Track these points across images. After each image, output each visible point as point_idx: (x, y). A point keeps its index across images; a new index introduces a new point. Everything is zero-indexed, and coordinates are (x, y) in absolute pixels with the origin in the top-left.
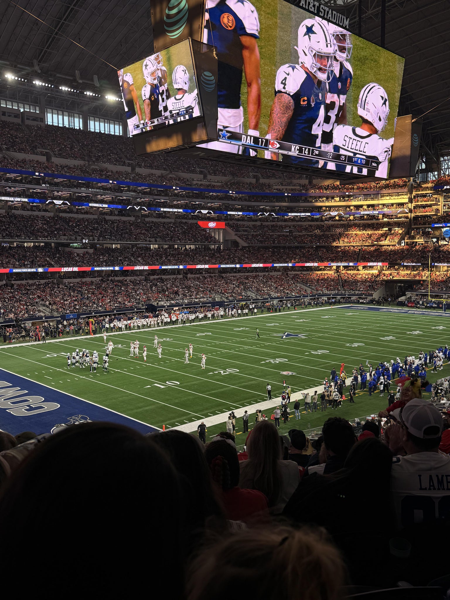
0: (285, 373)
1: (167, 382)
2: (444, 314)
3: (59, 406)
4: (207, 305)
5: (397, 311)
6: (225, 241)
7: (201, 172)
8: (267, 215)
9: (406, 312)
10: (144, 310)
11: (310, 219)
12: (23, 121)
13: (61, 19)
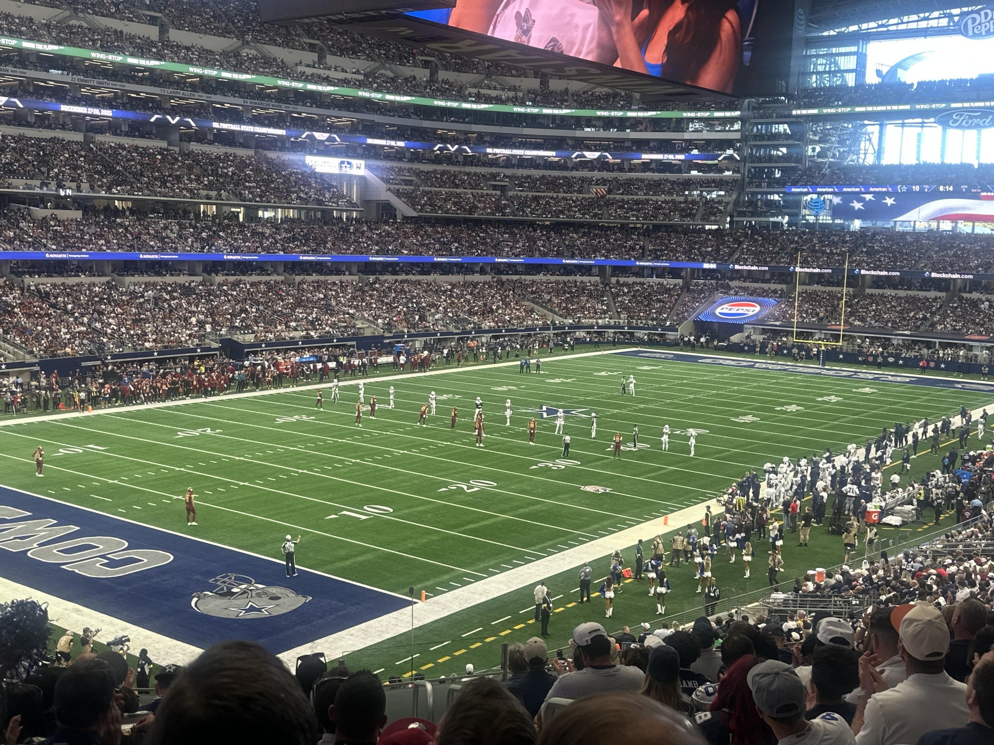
0: (590, 489)
1: (365, 508)
2: (825, 372)
3: (172, 557)
4: (349, 343)
5: (732, 363)
6: (364, 200)
7: (312, 48)
8: (453, 150)
9: (752, 367)
10: (218, 353)
11: (542, 162)
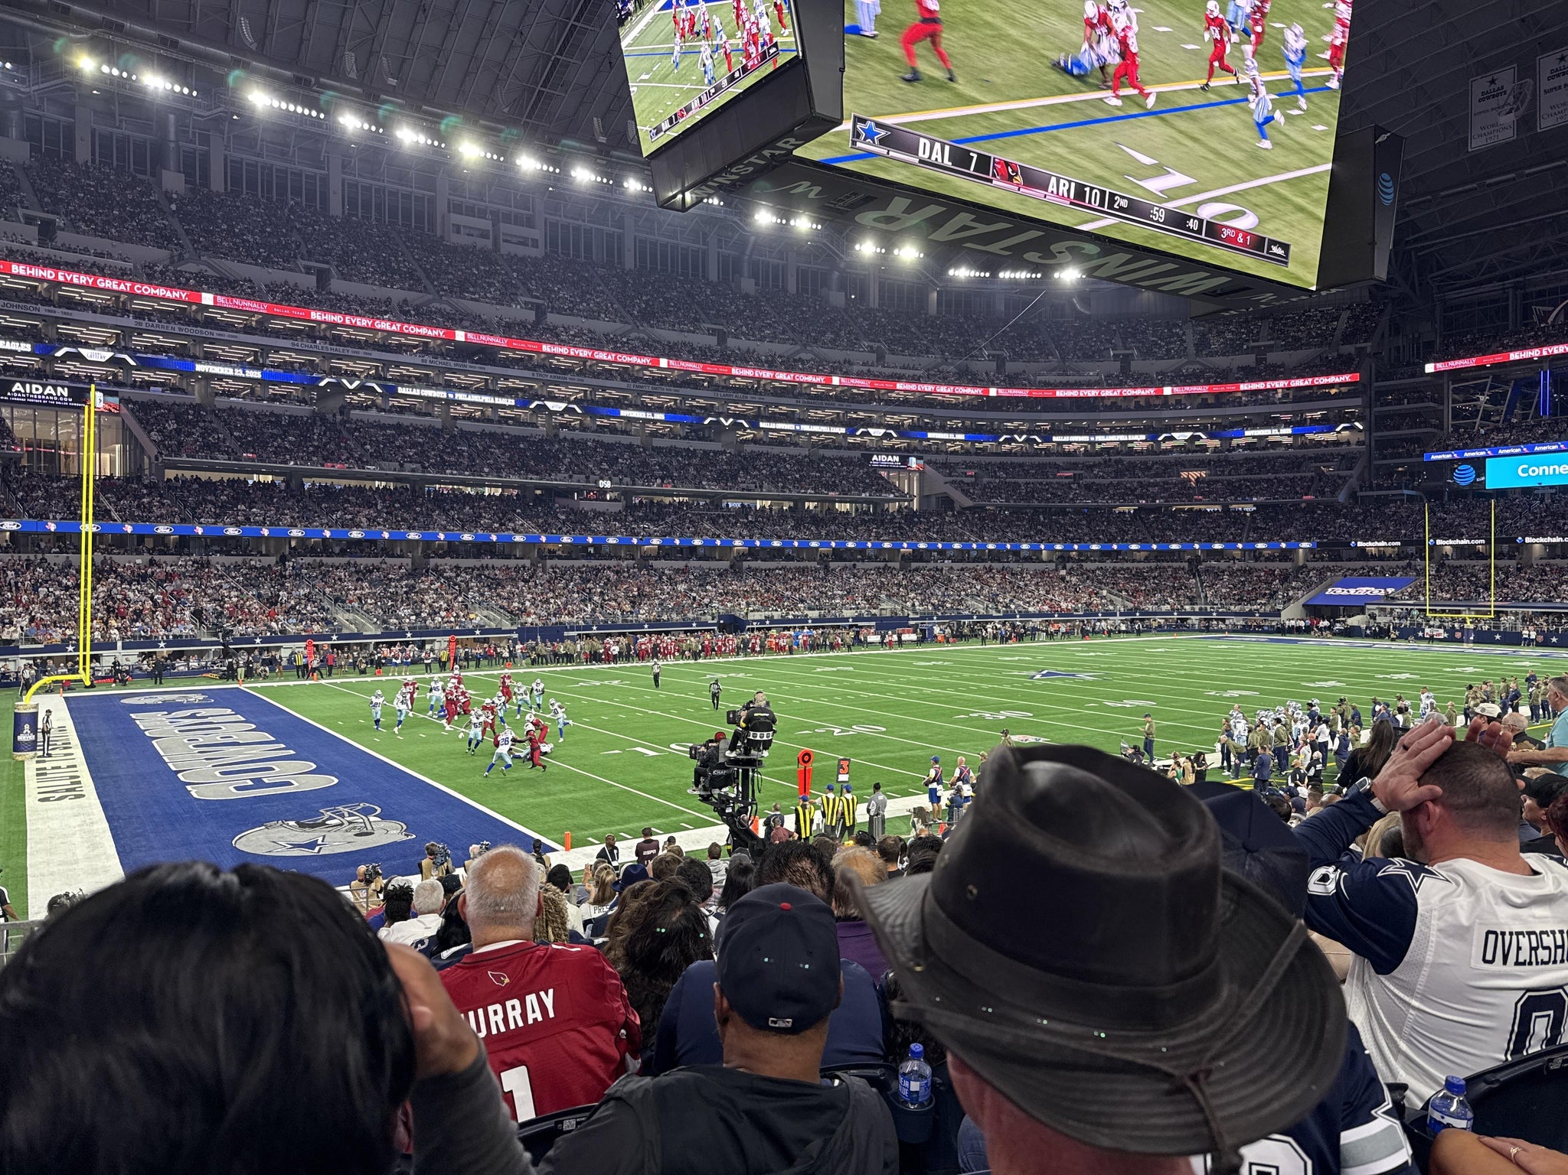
0: (1016, 738)
1: (672, 745)
3: (333, 783)
4: (867, 624)
6: (924, 498)
7: (873, 349)
8: (1021, 440)
10: (716, 628)
11: (1124, 449)
12: (496, 243)
13: (569, 19)
